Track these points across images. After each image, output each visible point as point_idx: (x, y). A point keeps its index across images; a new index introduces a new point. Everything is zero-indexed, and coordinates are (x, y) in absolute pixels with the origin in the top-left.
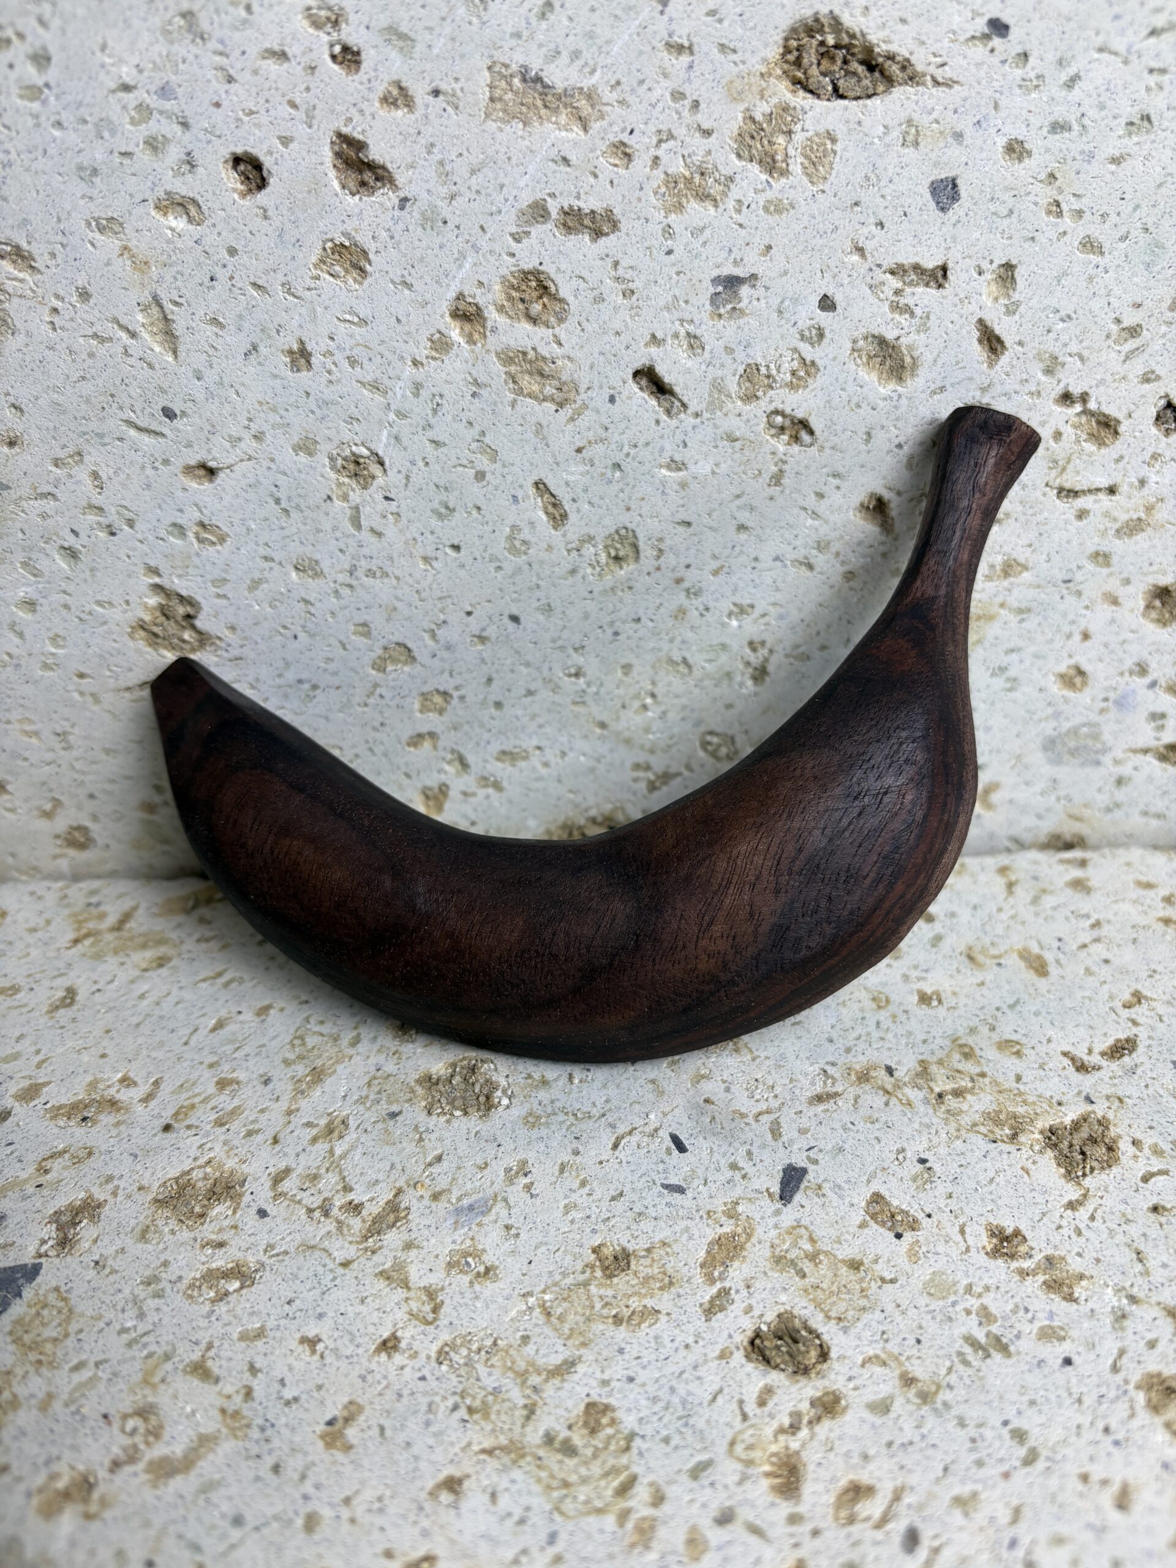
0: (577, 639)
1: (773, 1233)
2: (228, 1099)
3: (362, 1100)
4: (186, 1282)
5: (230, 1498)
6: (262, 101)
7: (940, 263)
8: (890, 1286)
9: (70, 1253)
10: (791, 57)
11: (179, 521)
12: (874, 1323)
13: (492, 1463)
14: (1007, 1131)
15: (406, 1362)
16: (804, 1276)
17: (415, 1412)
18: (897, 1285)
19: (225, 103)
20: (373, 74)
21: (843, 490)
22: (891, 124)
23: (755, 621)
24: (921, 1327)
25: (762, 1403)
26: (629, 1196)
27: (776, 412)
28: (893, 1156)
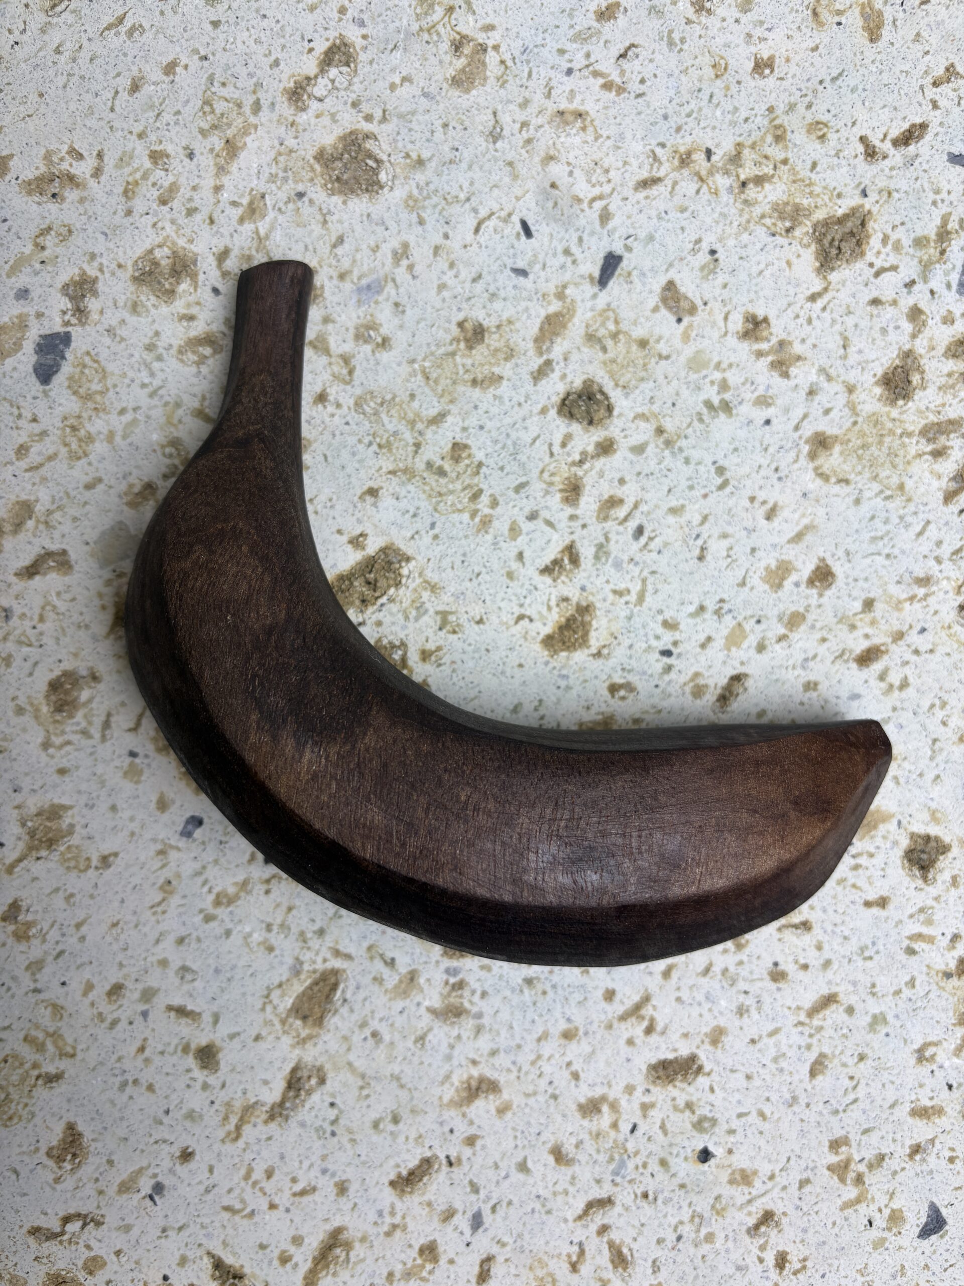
1: (589, 315)
2: (163, 173)
3: (273, 178)
4: (175, 348)
8: (663, 362)
9: (86, 322)
12: (647, 391)
13: (395, 480)
14: (787, 224)
15: (334, 411)
16: (606, 352)
17: (345, 447)
18: (669, 361)
24: (677, 394)
25: (564, 445)
26: (486, 278)
28: (691, 246)
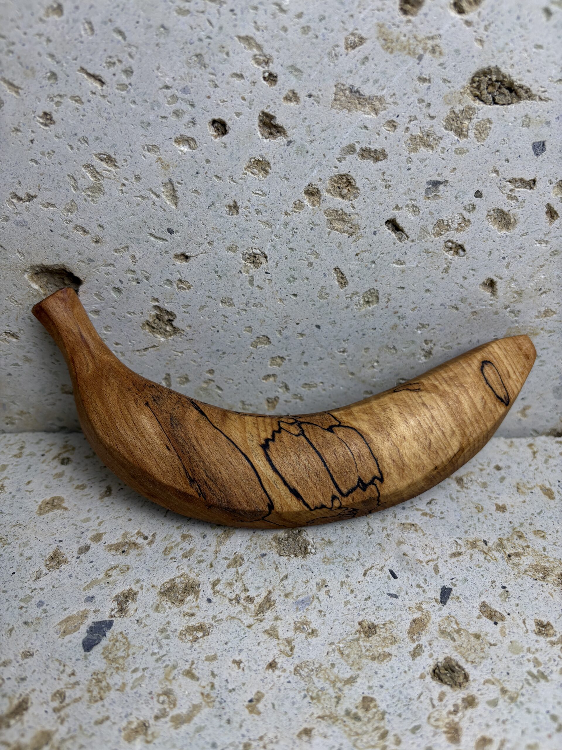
0: (345, 336)
1: (439, 619)
2: (187, 544)
3: (248, 547)
4: (179, 632)
5: (210, 735)
6: (229, 96)
7: (533, 178)
8: (493, 648)
9: (125, 616)
10: (475, 85)
11: (170, 279)
12: (488, 665)
13: (324, 723)
14: (541, 575)
15: (281, 674)
16: (455, 641)
17: (287, 698)
18: (497, 647)
19: (212, 97)
20: (282, 86)
21: (476, 276)
22: (517, 116)
23: (429, 331)
24: (508, 667)
25: (441, 700)
26: (373, 598)
27: (449, 241)
28: (490, 584)
